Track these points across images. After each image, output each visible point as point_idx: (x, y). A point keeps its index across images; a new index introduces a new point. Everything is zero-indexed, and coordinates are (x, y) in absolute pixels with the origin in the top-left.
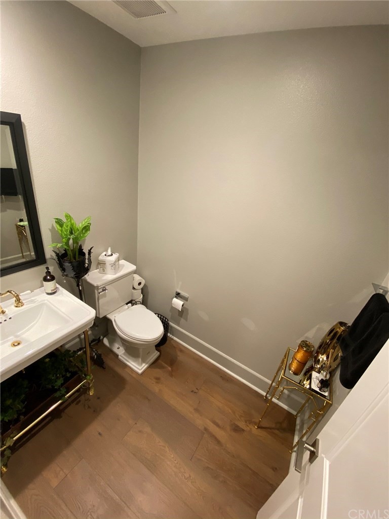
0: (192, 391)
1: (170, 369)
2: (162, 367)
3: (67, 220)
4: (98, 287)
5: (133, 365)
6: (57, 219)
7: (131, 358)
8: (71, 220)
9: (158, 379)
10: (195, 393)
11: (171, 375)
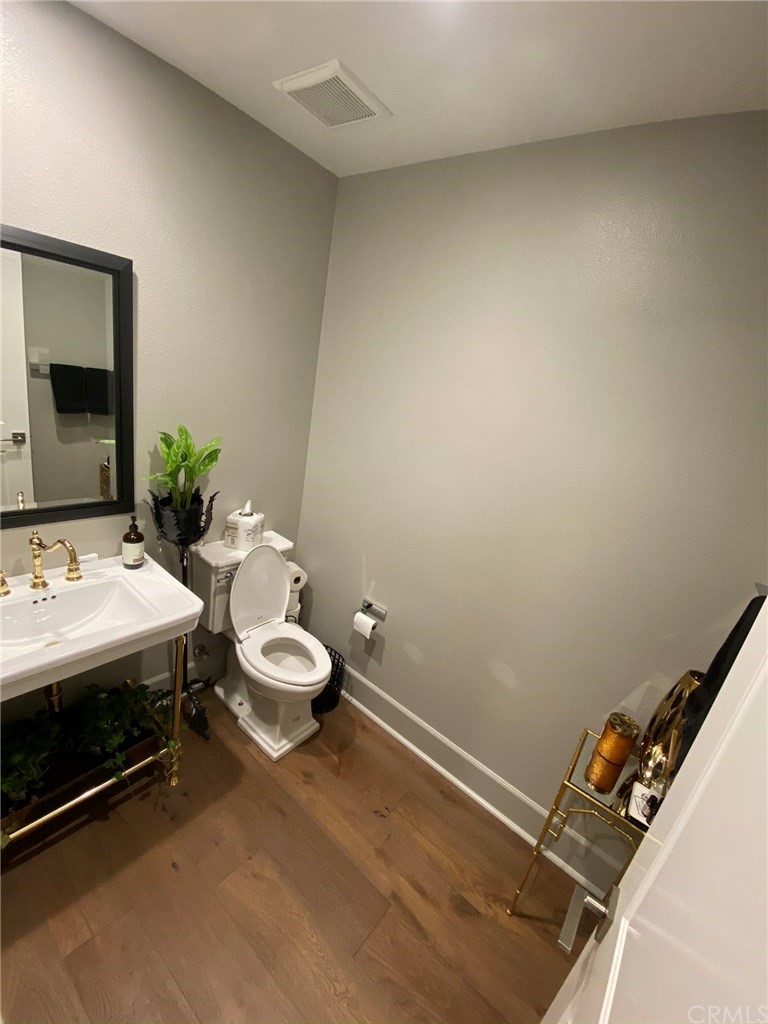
0: (376, 812)
1: (335, 758)
2: (320, 754)
3: (181, 436)
4: (217, 568)
5: (263, 740)
6: (164, 434)
7: (261, 723)
8: (186, 439)
9: (308, 777)
10: (382, 815)
11: (337, 773)
